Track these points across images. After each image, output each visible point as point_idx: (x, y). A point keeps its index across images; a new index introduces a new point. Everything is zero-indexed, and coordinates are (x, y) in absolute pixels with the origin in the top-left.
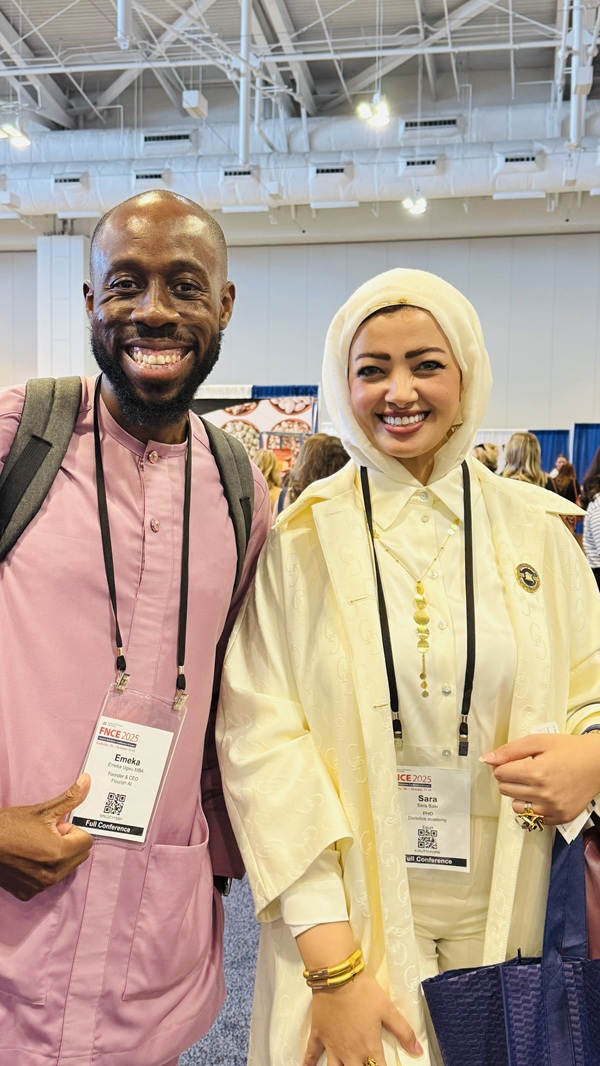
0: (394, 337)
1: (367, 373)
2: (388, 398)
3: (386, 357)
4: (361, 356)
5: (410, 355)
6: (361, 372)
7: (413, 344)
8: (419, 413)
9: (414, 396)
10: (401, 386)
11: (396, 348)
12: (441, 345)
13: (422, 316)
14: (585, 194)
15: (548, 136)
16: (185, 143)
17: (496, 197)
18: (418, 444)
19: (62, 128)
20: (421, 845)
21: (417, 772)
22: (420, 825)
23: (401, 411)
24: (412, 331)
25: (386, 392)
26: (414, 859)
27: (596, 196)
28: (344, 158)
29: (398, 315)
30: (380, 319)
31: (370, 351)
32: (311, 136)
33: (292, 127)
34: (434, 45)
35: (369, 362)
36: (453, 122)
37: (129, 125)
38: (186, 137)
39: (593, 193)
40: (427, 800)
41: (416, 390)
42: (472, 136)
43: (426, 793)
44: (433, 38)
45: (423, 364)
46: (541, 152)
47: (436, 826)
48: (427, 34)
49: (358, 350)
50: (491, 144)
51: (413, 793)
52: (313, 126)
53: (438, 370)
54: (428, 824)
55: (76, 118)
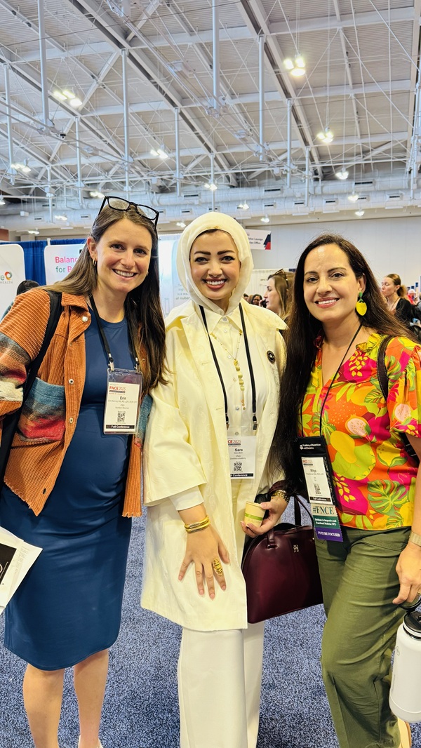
0: (211, 245)
1: (199, 260)
2: (209, 272)
3: (209, 254)
4: (197, 253)
5: (220, 253)
6: (197, 260)
7: (221, 249)
8: (222, 280)
9: (221, 272)
10: (215, 267)
11: (214, 251)
12: (233, 250)
13: (225, 235)
14: (416, 206)
15: (404, 187)
16: (279, 192)
17: (386, 208)
18: (221, 293)
19: (234, 187)
20: (235, 470)
21: (235, 439)
22: (235, 461)
23: (215, 279)
24: (221, 242)
25: (208, 270)
26: (232, 475)
27: (420, 208)
28: (335, 197)
29: (214, 234)
30: (205, 236)
31: (202, 250)
32: (322, 187)
33: (315, 185)
34: (366, 160)
35: (201, 255)
36: (371, 182)
37: (259, 185)
38: (279, 190)
39: (419, 206)
40: (239, 450)
41: (222, 269)
42: (378, 186)
43: (238, 447)
44: (365, 158)
45: (225, 257)
46: (401, 194)
47: (241, 461)
48: (364, 157)
49: (195, 250)
50: (385, 191)
51: (233, 448)
52: (323, 184)
53: (232, 261)
54: (238, 460)
55: (239, 183)
